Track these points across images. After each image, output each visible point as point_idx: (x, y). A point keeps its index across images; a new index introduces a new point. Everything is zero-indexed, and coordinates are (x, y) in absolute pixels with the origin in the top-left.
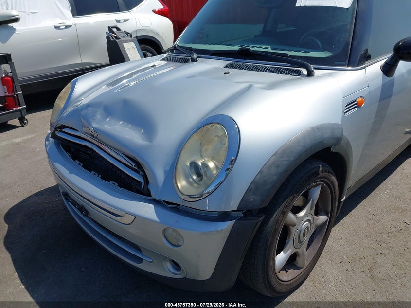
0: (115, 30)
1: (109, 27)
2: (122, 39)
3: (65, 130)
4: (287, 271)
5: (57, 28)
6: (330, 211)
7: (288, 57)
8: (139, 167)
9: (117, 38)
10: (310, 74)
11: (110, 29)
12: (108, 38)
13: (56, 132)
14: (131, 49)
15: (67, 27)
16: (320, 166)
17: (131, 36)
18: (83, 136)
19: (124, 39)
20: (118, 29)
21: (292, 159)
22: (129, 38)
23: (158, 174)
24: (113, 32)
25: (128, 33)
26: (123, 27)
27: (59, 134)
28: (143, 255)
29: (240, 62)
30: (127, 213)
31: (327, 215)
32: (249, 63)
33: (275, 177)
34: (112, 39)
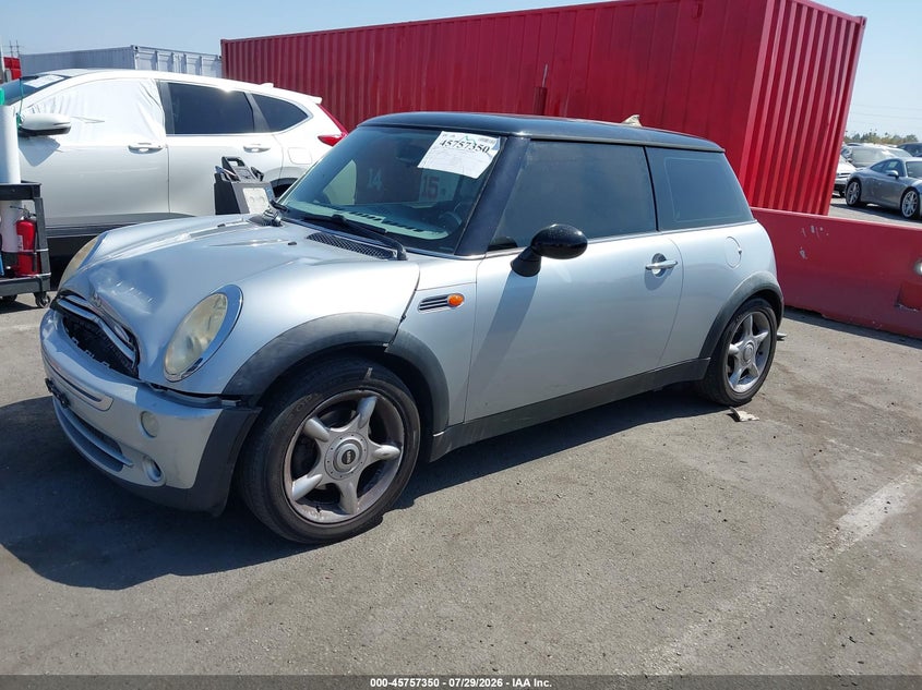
0: (233, 164)
1: (223, 158)
2: (243, 181)
3: (69, 298)
4: (319, 511)
5: (134, 150)
6: (402, 441)
7: (384, 234)
8: (133, 341)
9: (234, 178)
10: (401, 258)
11: (225, 161)
12: (217, 176)
13: (58, 300)
14: (256, 200)
15: (151, 150)
16: (370, 369)
17: (262, 177)
18: (91, 307)
19: (247, 181)
20: (241, 163)
21: (302, 344)
22: (257, 181)
23: (151, 351)
24: (230, 168)
25: (256, 173)
26: (252, 161)
27: (62, 304)
28: (124, 458)
29: (329, 233)
30: (107, 395)
31: (399, 447)
32: (339, 235)
33: (273, 361)
34: (224, 179)
